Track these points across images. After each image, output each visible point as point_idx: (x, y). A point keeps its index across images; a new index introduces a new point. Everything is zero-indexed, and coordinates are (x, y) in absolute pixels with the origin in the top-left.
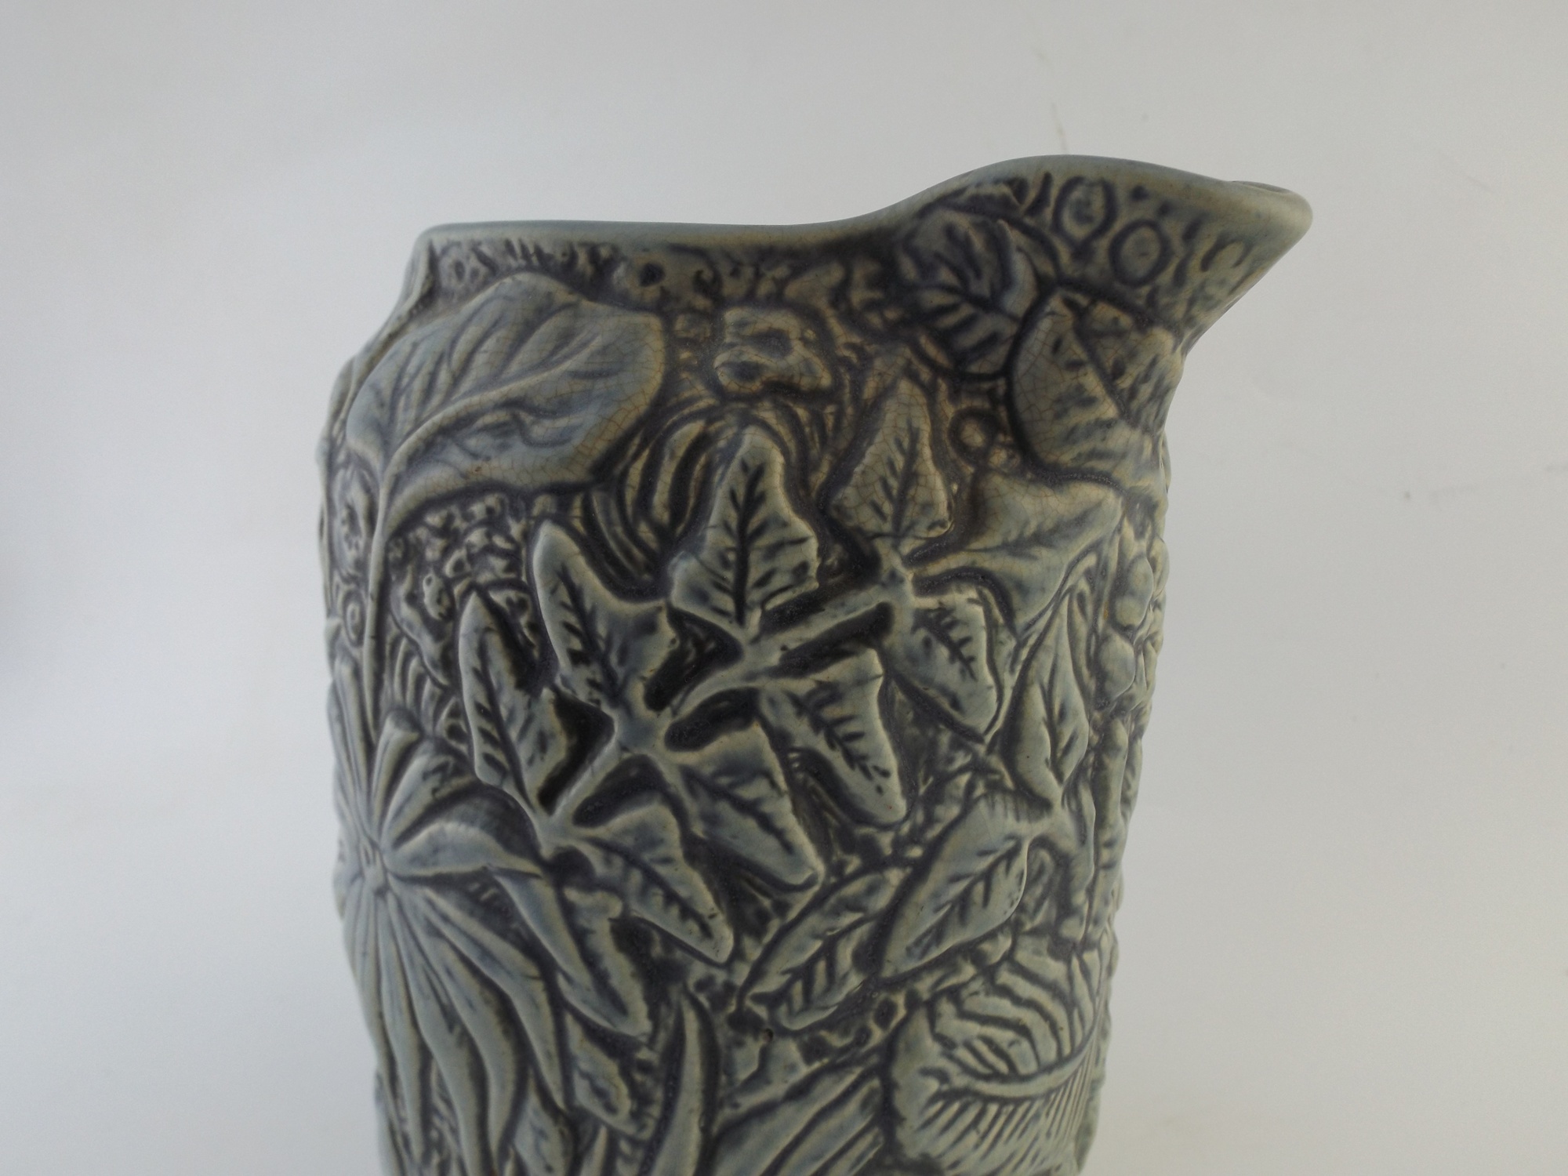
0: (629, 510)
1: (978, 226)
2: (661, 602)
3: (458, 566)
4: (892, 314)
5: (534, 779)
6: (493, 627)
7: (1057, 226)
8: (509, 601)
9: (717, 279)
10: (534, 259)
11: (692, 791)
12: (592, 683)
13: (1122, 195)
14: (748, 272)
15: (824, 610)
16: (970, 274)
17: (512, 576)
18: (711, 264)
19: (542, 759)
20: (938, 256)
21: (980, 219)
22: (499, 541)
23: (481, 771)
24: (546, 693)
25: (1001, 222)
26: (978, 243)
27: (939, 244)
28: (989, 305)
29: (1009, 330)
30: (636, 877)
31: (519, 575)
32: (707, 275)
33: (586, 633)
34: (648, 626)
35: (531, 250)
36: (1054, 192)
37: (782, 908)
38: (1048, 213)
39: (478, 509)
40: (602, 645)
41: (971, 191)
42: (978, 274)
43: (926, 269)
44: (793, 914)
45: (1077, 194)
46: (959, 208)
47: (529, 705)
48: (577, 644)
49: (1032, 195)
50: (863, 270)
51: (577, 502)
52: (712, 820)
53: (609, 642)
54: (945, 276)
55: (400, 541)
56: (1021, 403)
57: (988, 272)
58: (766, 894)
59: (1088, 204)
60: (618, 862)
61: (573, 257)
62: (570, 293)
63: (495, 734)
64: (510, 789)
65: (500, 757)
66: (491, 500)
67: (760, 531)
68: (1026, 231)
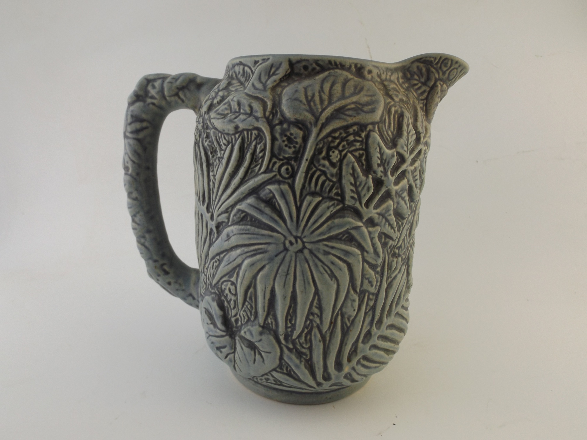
0: (387, 128)
1: (424, 66)
2: (394, 150)
3: (344, 146)
4: (407, 85)
5: (364, 201)
6: (355, 161)
7: (440, 68)
8: (359, 154)
9: (380, 74)
10: (339, 66)
11: (396, 196)
12: (381, 172)
13: (454, 62)
14: (385, 73)
15: (415, 150)
16: (421, 77)
17: (361, 147)
18: (380, 71)
19: (368, 194)
20: (415, 72)
21: (425, 65)
22: (358, 138)
23: (349, 202)
24: (370, 176)
25: (430, 66)
26: (424, 70)
27: (415, 70)
28: (424, 84)
29: (428, 89)
30: (384, 220)
31: (362, 147)
32: (379, 73)
33: (381, 159)
34: (393, 156)
35: (338, 63)
36: (441, 61)
37: (402, 224)
38: (439, 65)
39: (351, 130)
40: (384, 161)
41: (424, 59)
42: (422, 77)
43: (412, 75)
44: (404, 225)
45: (446, 61)
46: (421, 62)
47: (366, 180)
48: (379, 162)
49: (437, 61)
50: (400, 74)
51: (376, 126)
52: (398, 203)
53: (385, 160)
54: (416, 77)
55: (322, 142)
56: (428, 105)
57: (425, 77)
58: (400, 221)
59: (447, 63)
60: (381, 217)
61: (350, 66)
62: (351, 75)
63: (355, 190)
64: (357, 205)
65: (356, 196)
66: (355, 128)
67: (410, 132)
68: (435, 68)
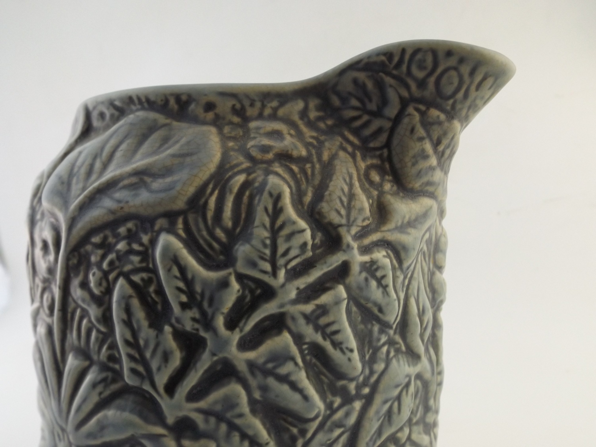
0: (210, 222)
1: (369, 77)
2: (231, 270)
3: (111, 263)
4: (330, 122)
5: (162, 380)
6: (134, 295)
7: (409, 73)
8: (142, 279)
9: (243, 108)
10: (146, 105)
11: (253, 373)
12: (194, 320)
13: (441, 55)
14: (258, 104)
16: (366, 100)
17: (144, 265)
18: (240, 101)
19: (166, 367)
20: (350, 94)
21: (370, 74)
22: (136, 247)
23: (128, 379)
24: (167, 329)
25: (381, 74)
26: (370, 85)
27: (350, 88)
28: (378, 114)
29: (388, 125)
30: (224, 427)
31: (148, 264)
32: (238, 106)
33: (190, 292)
34: (224, 284)
35: (144, 100)
36: (407, 57)
37: (303, 432)
38: (404, 68)
39: (122, 230)
40: (198, 297)
41: (366, 61)
42: (370, 100)
43: (344, 100)
44: (309, 435)
45: (419, 56)
46: (359, 70)
47: (157, 336)
48: (184, 298)
49: (396, 59)
50: (313, 103)
51: (180, 221)
52: (264, 389)
53: (202, 295)
54: (354, 102)
55: (76, 254)
56: (395, 160)
57: (375, 99)
58: (295, 426)
59: (424, 61)
60: (213, 420)
61: (167, 101)
62: (166, 119)
63: (137, 356)
64: (147, 387)
65: (141, 369)
66: (130, 225)
67: (282, 227)
68: (394, 77)
